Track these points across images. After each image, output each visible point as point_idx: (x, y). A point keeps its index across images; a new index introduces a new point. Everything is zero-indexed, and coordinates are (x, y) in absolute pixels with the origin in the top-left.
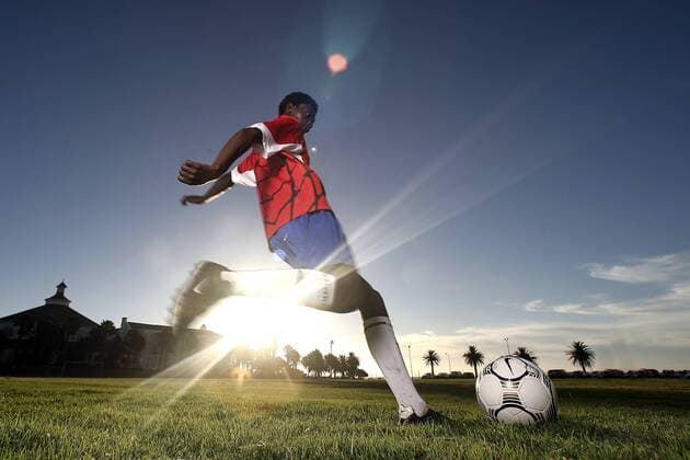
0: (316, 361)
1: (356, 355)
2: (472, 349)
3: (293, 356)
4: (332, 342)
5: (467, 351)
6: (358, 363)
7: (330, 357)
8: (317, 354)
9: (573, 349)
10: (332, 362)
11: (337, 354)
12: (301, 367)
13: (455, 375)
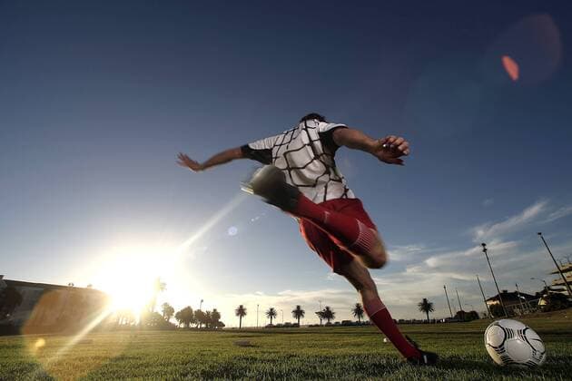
0: (187, 315)
1: (218, 311)
2: (298, 307)
3: (169, 311)
4: (202, 301)
5: (295, 308)
6: (219, 317)
7: (199, 313)
8: (189, 309)
9: (355, 308)
10: (200, 316)
11: (204, 310)
12: (173, 321)
13: (287, 325)
